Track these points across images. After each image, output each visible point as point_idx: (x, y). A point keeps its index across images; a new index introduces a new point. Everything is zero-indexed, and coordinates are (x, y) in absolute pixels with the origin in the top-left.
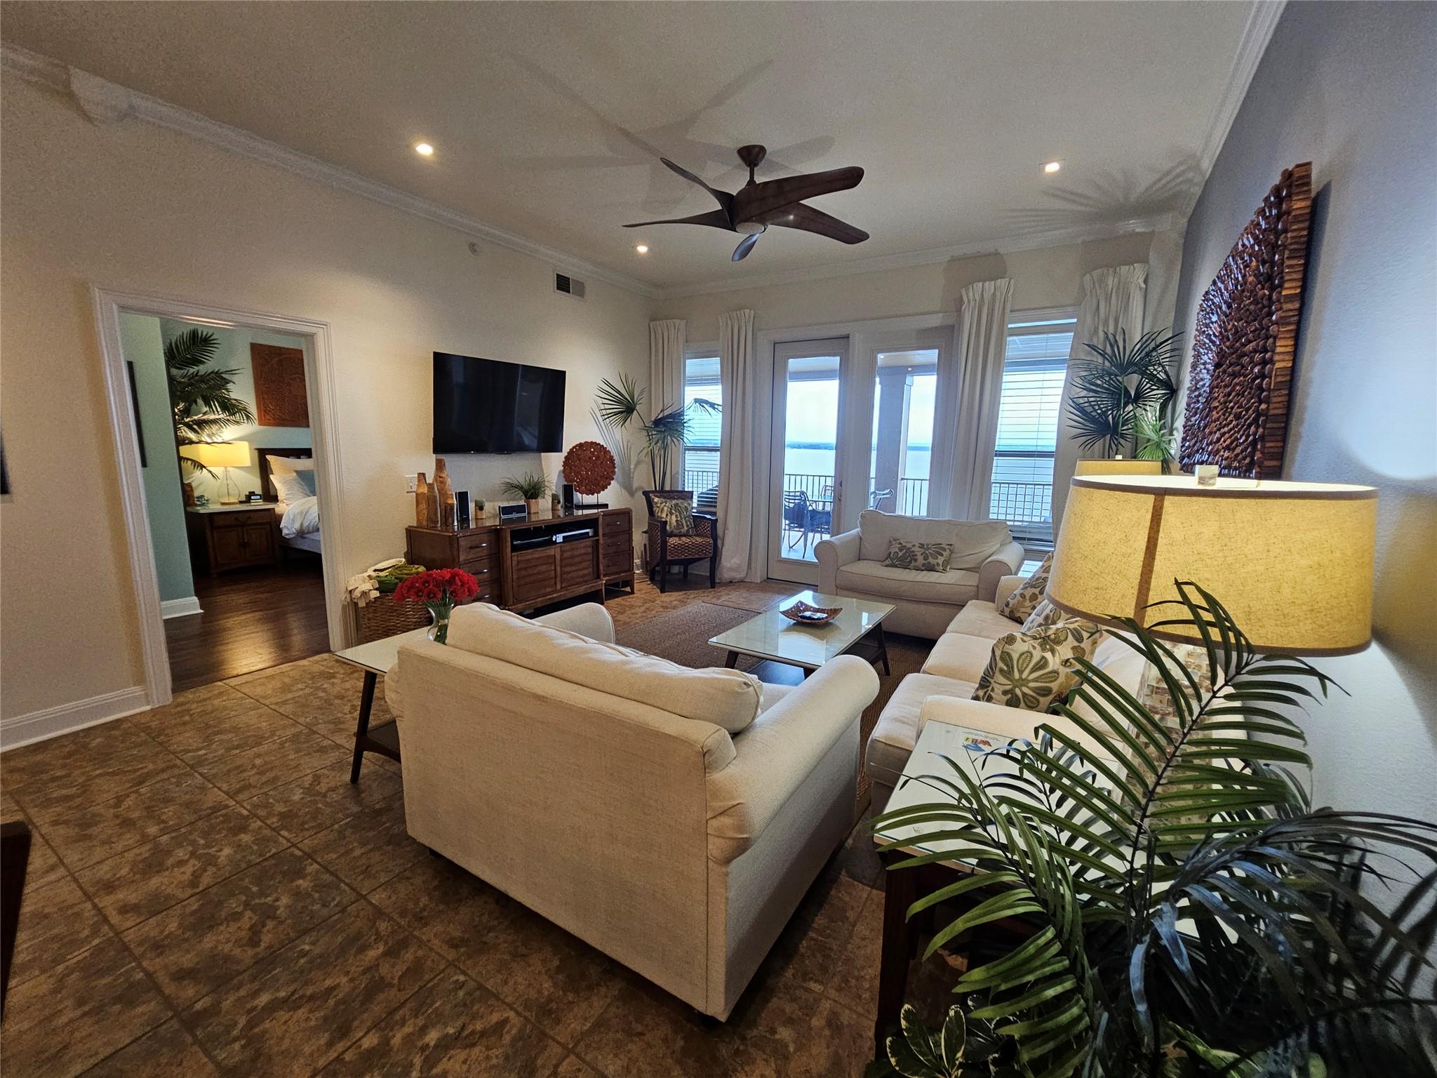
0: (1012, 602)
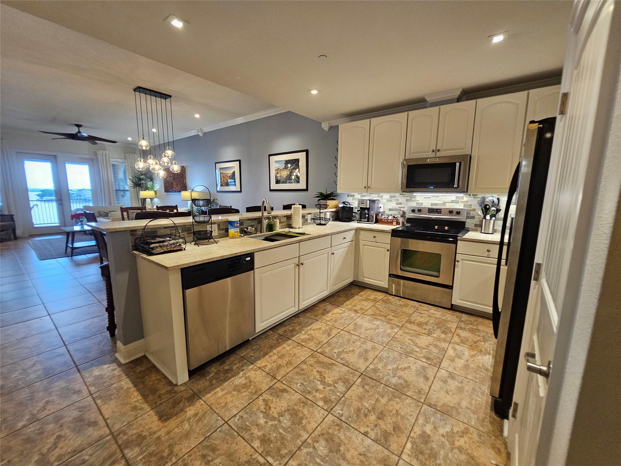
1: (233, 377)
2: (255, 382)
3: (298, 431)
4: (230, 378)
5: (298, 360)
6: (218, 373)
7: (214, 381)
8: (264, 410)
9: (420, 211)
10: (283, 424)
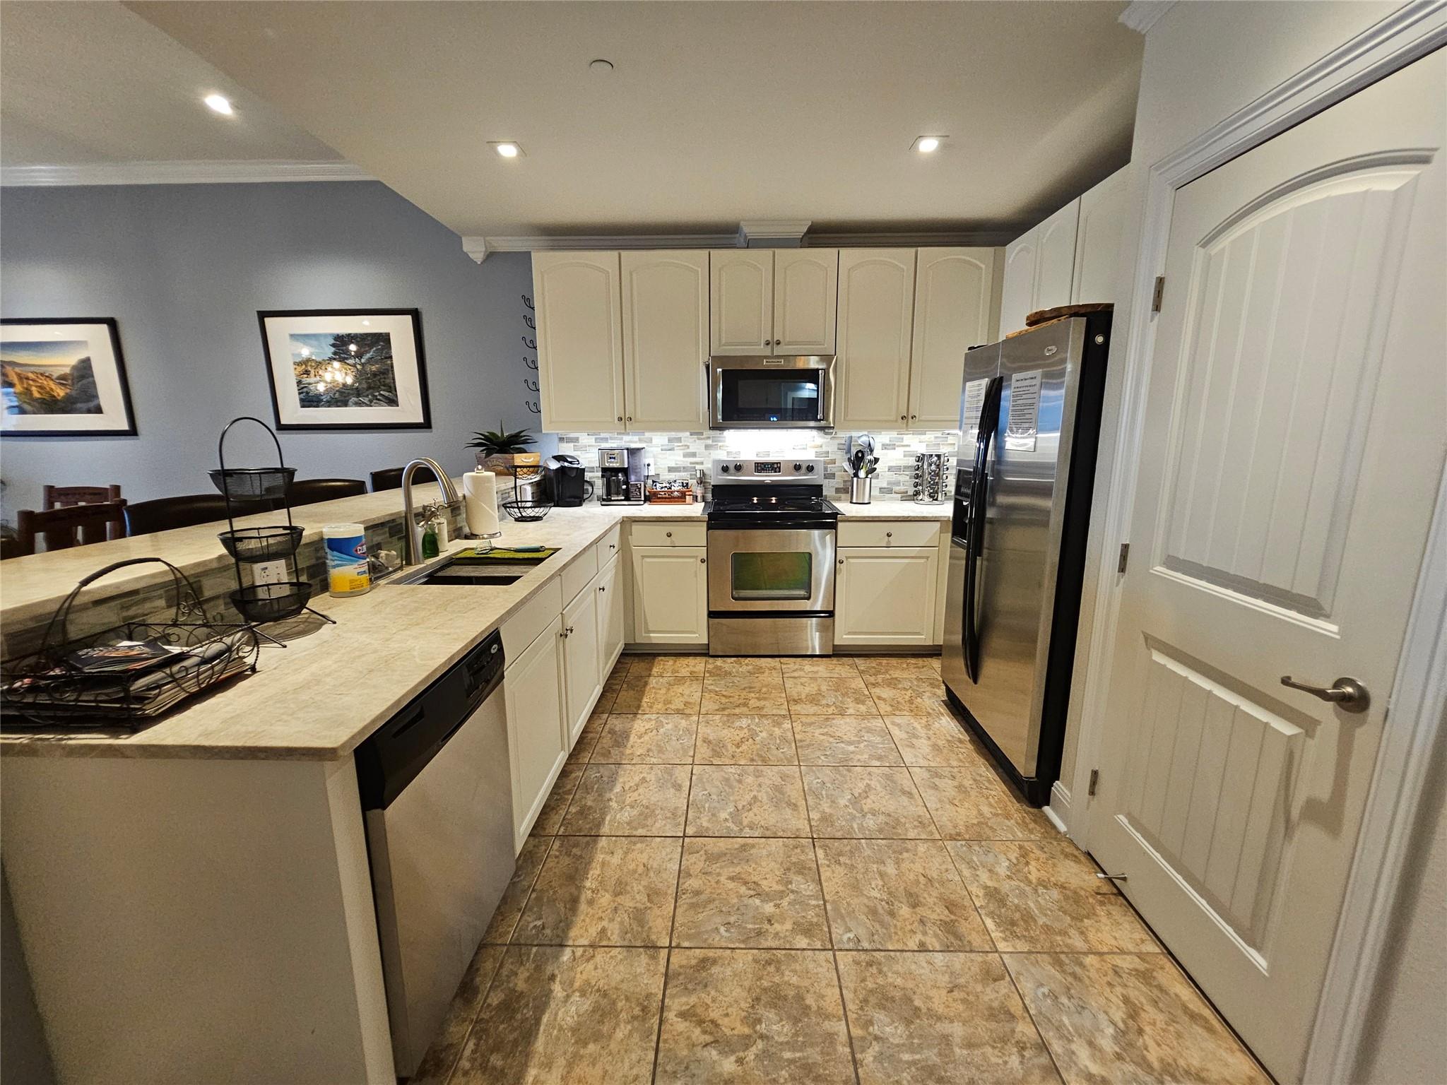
1: (543, 1012)
2: (617, 989)
3: (818, 1028)
4: (538, 1021)
5: (664, 876)
6: (485, 1031)
7: (496, 1060)
8: (708, 1038)
9: (738, 468)
10: (776, 1038)
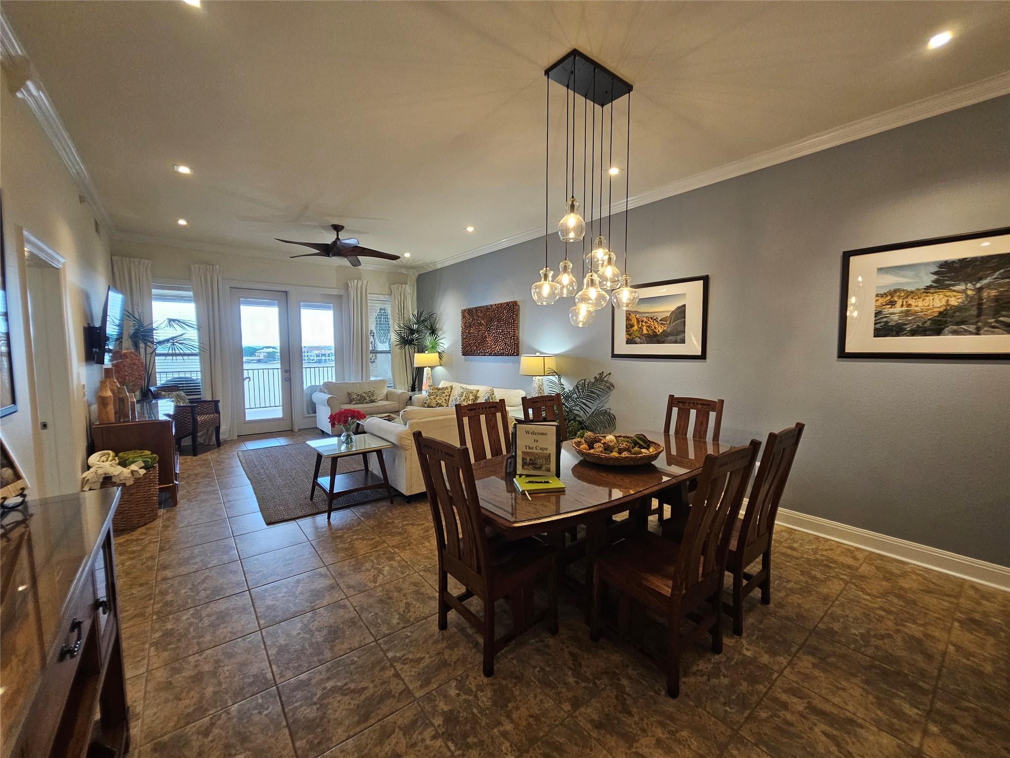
0: (427, 402)
